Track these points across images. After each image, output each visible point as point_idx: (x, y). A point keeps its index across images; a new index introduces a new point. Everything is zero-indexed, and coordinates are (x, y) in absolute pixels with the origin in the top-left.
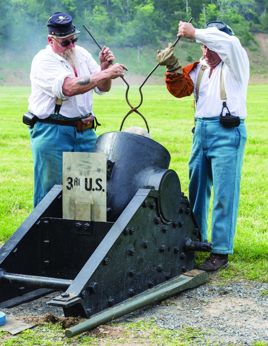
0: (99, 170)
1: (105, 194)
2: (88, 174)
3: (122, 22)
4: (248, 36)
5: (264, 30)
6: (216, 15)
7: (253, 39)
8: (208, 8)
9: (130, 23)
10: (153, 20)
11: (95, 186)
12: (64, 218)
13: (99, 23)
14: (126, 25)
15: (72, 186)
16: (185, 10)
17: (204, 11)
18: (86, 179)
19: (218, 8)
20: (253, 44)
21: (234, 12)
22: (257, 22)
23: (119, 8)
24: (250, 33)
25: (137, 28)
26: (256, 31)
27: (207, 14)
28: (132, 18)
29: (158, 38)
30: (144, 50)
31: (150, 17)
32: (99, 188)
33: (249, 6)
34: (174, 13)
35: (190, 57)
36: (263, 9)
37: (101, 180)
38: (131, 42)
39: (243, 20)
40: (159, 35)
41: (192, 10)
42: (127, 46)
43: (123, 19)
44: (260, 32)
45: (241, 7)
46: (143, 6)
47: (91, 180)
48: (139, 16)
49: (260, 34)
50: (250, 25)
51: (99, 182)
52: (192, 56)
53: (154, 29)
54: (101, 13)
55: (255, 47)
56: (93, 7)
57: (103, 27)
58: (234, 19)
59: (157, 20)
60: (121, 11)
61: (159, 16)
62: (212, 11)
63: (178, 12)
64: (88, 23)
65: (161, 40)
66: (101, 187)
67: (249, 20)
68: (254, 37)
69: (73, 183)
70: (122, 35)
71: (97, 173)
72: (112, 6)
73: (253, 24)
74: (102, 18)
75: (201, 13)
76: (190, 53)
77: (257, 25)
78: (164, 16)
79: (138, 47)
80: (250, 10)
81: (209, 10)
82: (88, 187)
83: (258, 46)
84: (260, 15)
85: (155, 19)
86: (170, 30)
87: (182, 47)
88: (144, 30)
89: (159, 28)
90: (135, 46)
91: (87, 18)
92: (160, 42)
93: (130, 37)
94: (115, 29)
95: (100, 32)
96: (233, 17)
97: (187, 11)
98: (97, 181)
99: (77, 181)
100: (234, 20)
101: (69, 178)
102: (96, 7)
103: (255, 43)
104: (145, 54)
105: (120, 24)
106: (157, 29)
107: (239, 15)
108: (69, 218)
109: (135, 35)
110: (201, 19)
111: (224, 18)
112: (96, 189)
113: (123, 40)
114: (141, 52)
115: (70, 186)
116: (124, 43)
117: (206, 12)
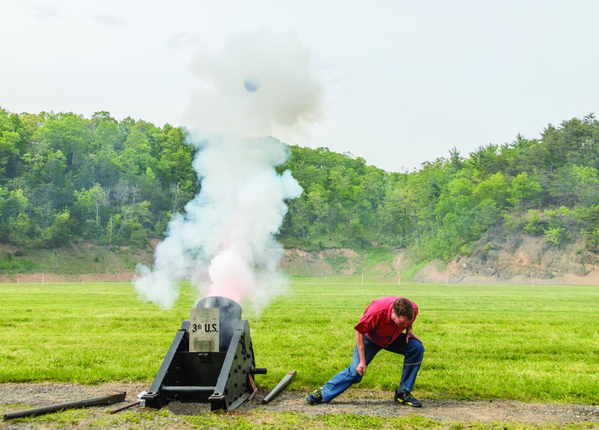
0: (215, 319)
1: (218, 333)
2: (207, 321)
3: (41, 227)
4: (146, 240)
5: (158, 236)
6: (120, 223)
7: (149, 243)
8: (114, 217)
9: (49, 228)
10: (68, 226)
11: (211, 329)
12: (190, 351)
13: (21, 227)
14: (45, 230)
15: (196, 330)
16: (96, 218)
17: (111, 219)
18: (206, 325)
19: (122, 218)
20: (149, 247)
21: (135, 221)
22: (153, 229)
23: (40, 216)
24: (147, 239)
25: (54, 232)
26: (151, 237)
27: (113, 222)
28: (50, 225)
29: (71, 241)
30: (58, 251)
31: (66, 224)
32: (214, 330)
33: (147, 217)
34: (86, 221)
35: (97, 258)
36: (157, 220)
37: (216, 325)
38: (48, 244)
39: (141, 228)
40: (72, 238)
41: (102, 218)
42: (44, 248)
43: (43, 225)
44: (155, 238)
45: (140, 217)
46: (60, 215)
47: (209, 325)
48: (57, 223)
49: (155, 239)
50: (147, 232)
51: (214, 326)
52: (98, 257)
53: (69, 234)
54: (24, 219)
55: (150, 249)
56: (18, 214)
57: (25, 231)
58: (135, 226)
59: (71, 227)
60: (42, 218)
61: (74, 223)
62: (117, 219)
63: (90, 220)
64: (11, 228)
65: (73, 243)
66: (216, 329)
67: (146, 228)
68: (150, 242)
69: (197, 328)
70: (41, 239)
71: (214, 320)
72: (34, 213)
73: (149, 231)
74: (24, 223)
75: (109, 221)
76: (97, 255)
77: (152, 232)
78: (78, 223)
79: (54, 249)
80: (148, 220)
81: (115, 219)
82: (207, 330)
83: (153, 249)
84: (155, 224)
85: (70, 225)
86: (82, 235)
87: (90, 249)
88: (60, 234)
89: (72, 233)
90: (51, 248)
91: (11, 223)
92: (72, 244)
93: (47, 240)
94: (35, 233)
95: (21, 235)
96: (134, 225)
97: (97, 219)
98: (213, 326)
99: (200, 327)
100: (134, 228)
101: (194, 325)
102: (20, 214)
103: (151, 246)
104: (58, 255)
105: (40, 229)
106: (71, 234)
107: (139, 224)
108: (193, 351)
109: (51, 239)
110: (108, 226)
111: (127, 226)
112: (213, 331)
113: (41, 243)
114: (55, 253)
115: (194, 330)
116: (42, 245)
117: (112, 220)
